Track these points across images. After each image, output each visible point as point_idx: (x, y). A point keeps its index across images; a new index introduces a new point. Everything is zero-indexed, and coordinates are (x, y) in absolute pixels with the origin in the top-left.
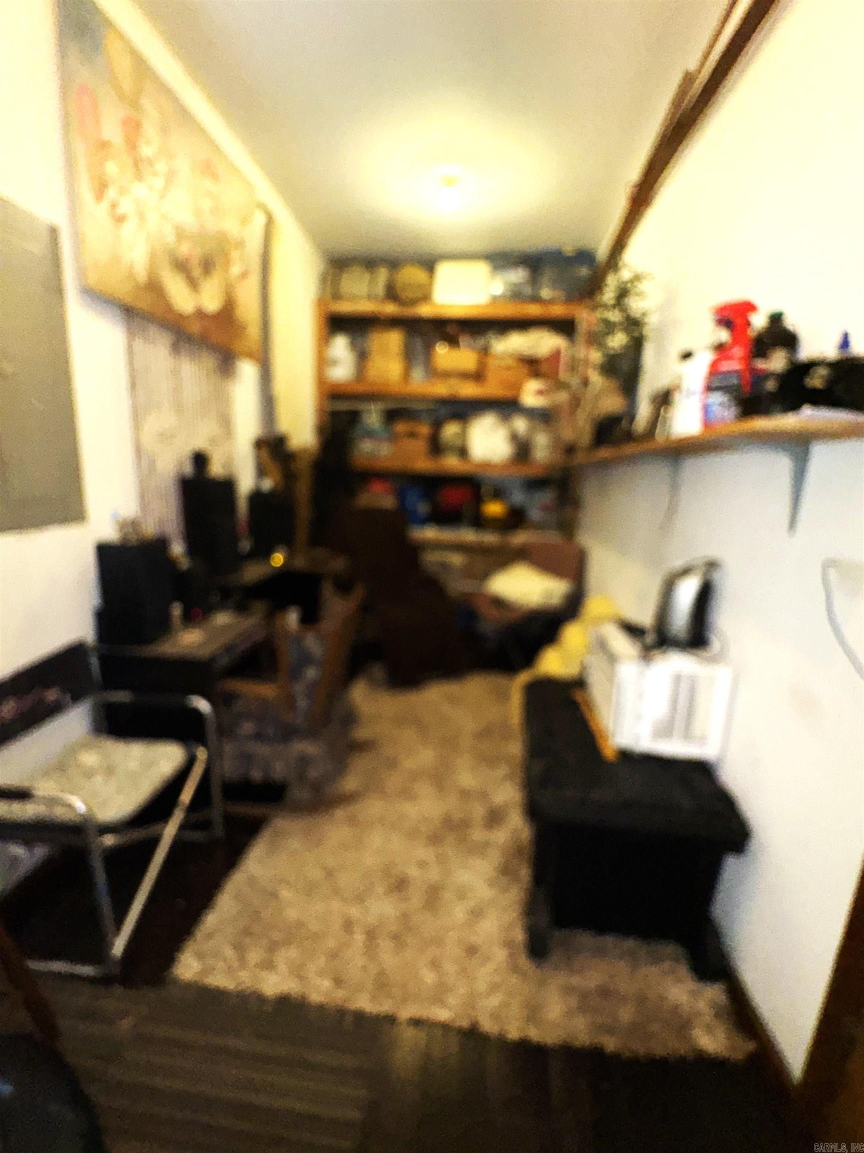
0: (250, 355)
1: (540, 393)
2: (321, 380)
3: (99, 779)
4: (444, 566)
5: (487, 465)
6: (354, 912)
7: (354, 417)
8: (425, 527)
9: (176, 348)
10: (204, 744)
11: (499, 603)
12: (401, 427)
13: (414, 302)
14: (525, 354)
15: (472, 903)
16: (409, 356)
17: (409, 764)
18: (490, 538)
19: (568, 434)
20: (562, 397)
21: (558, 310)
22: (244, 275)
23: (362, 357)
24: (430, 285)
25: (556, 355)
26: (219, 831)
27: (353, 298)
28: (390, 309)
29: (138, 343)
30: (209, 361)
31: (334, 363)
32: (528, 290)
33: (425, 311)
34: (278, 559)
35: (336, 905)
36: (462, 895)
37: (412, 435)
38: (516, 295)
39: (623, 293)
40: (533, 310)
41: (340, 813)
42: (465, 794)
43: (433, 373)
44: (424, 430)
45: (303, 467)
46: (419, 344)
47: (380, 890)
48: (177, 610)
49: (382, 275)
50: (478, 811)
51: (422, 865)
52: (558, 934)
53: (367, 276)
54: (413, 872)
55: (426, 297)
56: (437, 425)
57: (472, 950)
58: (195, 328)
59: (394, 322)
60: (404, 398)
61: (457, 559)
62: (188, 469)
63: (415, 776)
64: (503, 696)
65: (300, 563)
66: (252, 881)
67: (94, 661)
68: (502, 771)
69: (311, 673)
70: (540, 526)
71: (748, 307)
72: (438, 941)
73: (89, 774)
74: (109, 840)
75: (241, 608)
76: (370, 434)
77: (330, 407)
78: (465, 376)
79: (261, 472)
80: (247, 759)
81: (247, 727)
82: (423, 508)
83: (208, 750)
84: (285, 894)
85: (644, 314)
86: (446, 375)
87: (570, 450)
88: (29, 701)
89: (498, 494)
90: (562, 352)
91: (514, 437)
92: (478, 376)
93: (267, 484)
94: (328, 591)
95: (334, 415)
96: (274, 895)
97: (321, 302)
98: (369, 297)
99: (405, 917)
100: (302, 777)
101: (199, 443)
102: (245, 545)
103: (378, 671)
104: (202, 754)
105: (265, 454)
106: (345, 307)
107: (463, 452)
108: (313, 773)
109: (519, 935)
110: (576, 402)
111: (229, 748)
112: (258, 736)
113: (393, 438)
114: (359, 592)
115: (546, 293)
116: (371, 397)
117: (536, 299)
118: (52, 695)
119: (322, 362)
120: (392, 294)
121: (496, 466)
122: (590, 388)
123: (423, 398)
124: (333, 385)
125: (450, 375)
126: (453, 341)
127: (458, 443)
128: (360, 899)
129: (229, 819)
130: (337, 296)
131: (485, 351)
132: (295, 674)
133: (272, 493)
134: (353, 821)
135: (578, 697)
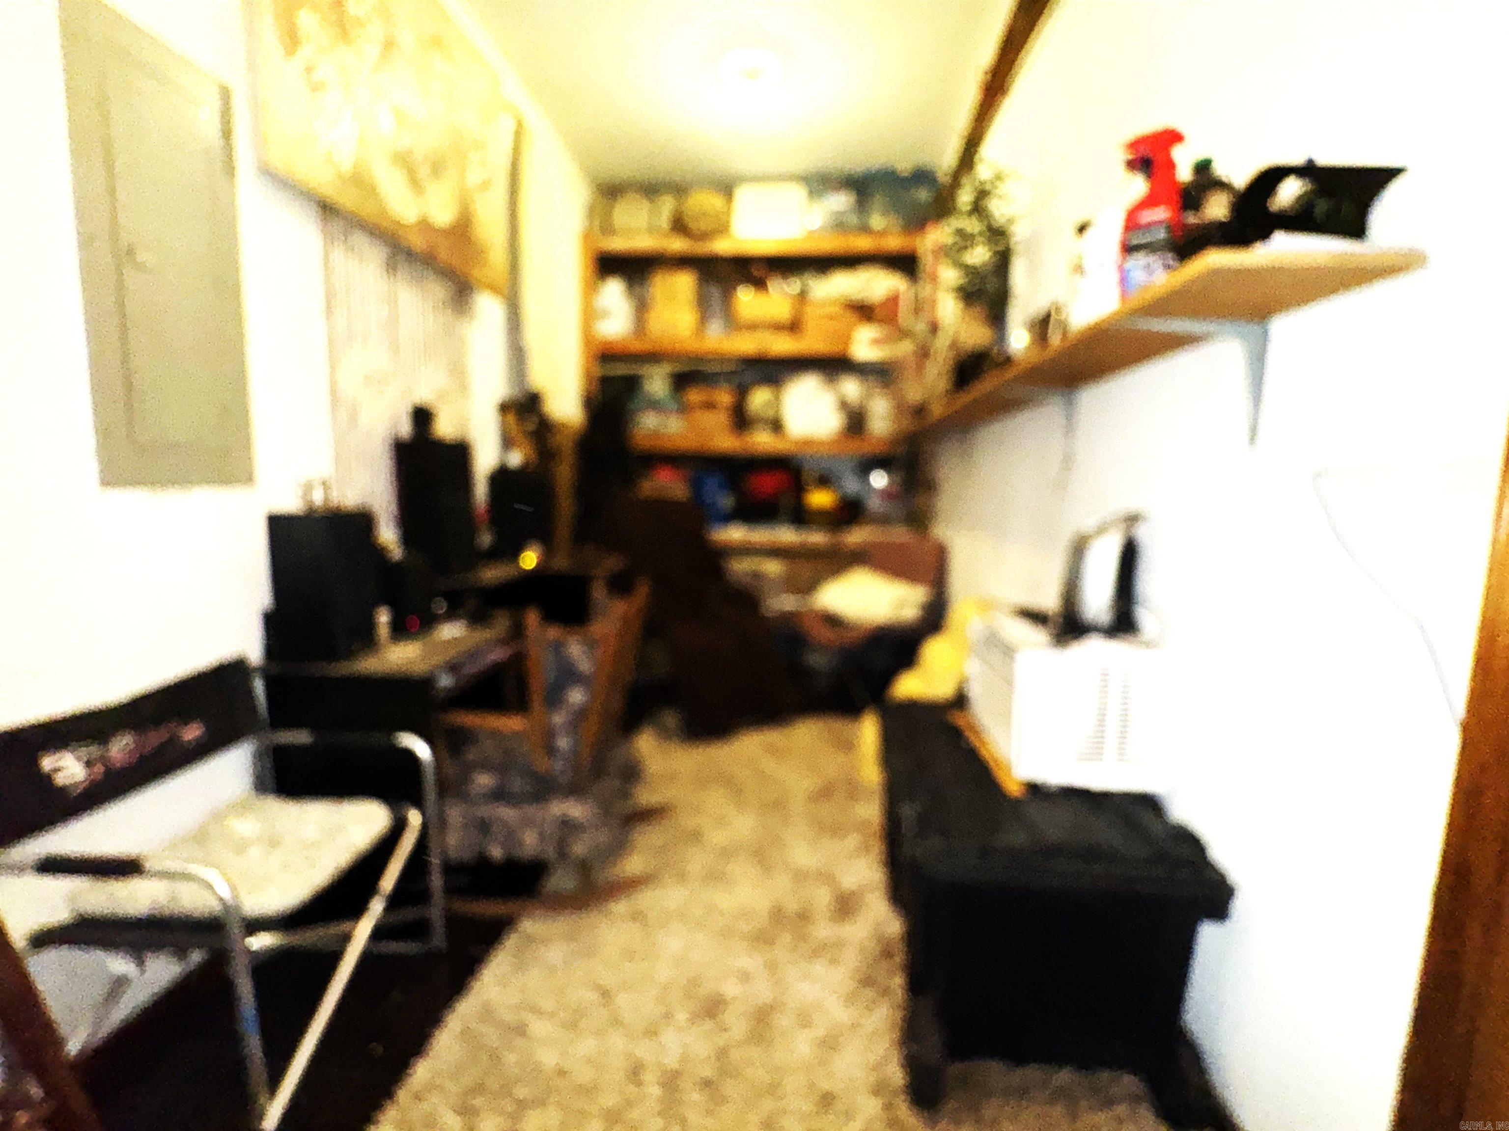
0: (494, 288)
1: (876, 342)
2: (588, 338)
3: (255, 852)
4: (757, 576)
5: (808, 443)
6: (644, 1051)
7: (632, 384)
8: (729, 524)
9: (391, 267)
10: (418, 803)
11: (832, 621)
12: (694, 396)
13: (705, 236)
14: (853, 298)
15: (821, 1032)
16: (703, 304)
17: (717, 837)
18: (817, 538)
19: (914, 394)
20: (905, 348)
21: (894, 243)
22: (485, 185)
23: (642, 307)
24: (728, 213)
25: (893, 301)
26: (438, 939)
27: (629, 232)
28: (677, 245)
29: (338, 255)
30: (438, 290)
31: (605, 314)
32: (853, 219)
33: (723, 246)
34: (529, 559)
35: (617, 1042)
36: (804, 1020)
37: (710, 406)
38: (839, 226)
39: (982, 194)
40: (862, 244)
41: (620, 907)
42: (801, 876)
43: (733, 323)
44: (724, 397)
45: (565, 444)
46: (715, 292)
47: (682, 1017)
48: (383, 617)
49: (667, 205)
50: (823, 898)
51: (745, 977)
52: (955, 1069)
53: (645, 204)
54: (731, 989)
55: (722, 229)
56: (742, 393)
57: (827, 1100)
58: (417, 242)
59: (682, 262)
60: (699, 359)
61: (773, 568)
62: (405, 429)
63: (726, 853)
64: (848, 746)
65: (561, 563)
66: (487, 1013)
67: (259, 686)
68: (852, 841)
69: (576, 696)
70: (883, 520)
71: (1173, 137)
72: (773, 1089)
73: (241, 847)
74: (261, 941)
75: (477, 619)
76: (655, 405)
77: (598, 371)
78: (778, 327)
79: (507, 443)
80: (484, 827)
81: (484, 781)
82: (726, 501)
83: (424, 814)
84: (539, 1027)
85: (1010, 221)
86: (753, 327)
87: (920, 411)
88: (155, 738)
89: (824, 481)
90: (901, 296)
91: (844, 405)
92: (794, 327)
93: (515, 459)
94: (598, 592)
95: (605, 381)
96: (521, 1030)
97: (587, 236)
98: (651, 230)
99: (722, 1053)
100: (563, 853)
101: (423, 395)
102: (486, 539)
103: (671, 719)
104: (415, 818)
105: (511, 418)
106: (618, 244)
107: (776, 426)
108: (579, 848)
109: (896, 1075)
110: (924, 353)
111: (455, 814)
112: (499, 795)
113: (684, 409)
114: (643, 591)
115: (877, 221)
116: (653, 357)
117: (865, 229)
118: (192, 733)
119: (590, 315)
120: (679, 226)
121: (822, 443)
122: (940, 333)
123: (723, 359)
124: (606, 343)
125: (758, 326)
126: (760, 284)
127: (771, 413)
128: (651, 1032)
129: (453, 921)
130: (608, 229)
131: (802, 296)
132: (554, 698)
133: (522, 472)
134: (638, 917)
135: (959, 720)
